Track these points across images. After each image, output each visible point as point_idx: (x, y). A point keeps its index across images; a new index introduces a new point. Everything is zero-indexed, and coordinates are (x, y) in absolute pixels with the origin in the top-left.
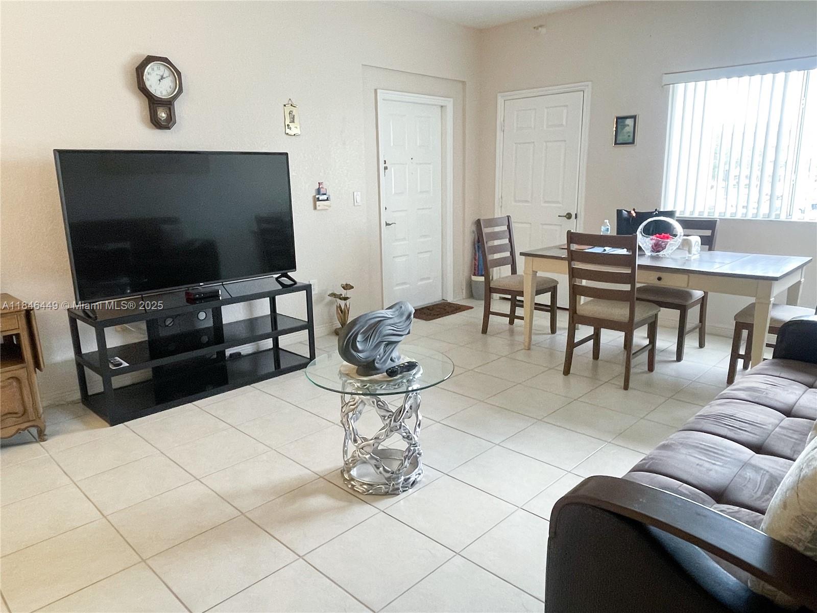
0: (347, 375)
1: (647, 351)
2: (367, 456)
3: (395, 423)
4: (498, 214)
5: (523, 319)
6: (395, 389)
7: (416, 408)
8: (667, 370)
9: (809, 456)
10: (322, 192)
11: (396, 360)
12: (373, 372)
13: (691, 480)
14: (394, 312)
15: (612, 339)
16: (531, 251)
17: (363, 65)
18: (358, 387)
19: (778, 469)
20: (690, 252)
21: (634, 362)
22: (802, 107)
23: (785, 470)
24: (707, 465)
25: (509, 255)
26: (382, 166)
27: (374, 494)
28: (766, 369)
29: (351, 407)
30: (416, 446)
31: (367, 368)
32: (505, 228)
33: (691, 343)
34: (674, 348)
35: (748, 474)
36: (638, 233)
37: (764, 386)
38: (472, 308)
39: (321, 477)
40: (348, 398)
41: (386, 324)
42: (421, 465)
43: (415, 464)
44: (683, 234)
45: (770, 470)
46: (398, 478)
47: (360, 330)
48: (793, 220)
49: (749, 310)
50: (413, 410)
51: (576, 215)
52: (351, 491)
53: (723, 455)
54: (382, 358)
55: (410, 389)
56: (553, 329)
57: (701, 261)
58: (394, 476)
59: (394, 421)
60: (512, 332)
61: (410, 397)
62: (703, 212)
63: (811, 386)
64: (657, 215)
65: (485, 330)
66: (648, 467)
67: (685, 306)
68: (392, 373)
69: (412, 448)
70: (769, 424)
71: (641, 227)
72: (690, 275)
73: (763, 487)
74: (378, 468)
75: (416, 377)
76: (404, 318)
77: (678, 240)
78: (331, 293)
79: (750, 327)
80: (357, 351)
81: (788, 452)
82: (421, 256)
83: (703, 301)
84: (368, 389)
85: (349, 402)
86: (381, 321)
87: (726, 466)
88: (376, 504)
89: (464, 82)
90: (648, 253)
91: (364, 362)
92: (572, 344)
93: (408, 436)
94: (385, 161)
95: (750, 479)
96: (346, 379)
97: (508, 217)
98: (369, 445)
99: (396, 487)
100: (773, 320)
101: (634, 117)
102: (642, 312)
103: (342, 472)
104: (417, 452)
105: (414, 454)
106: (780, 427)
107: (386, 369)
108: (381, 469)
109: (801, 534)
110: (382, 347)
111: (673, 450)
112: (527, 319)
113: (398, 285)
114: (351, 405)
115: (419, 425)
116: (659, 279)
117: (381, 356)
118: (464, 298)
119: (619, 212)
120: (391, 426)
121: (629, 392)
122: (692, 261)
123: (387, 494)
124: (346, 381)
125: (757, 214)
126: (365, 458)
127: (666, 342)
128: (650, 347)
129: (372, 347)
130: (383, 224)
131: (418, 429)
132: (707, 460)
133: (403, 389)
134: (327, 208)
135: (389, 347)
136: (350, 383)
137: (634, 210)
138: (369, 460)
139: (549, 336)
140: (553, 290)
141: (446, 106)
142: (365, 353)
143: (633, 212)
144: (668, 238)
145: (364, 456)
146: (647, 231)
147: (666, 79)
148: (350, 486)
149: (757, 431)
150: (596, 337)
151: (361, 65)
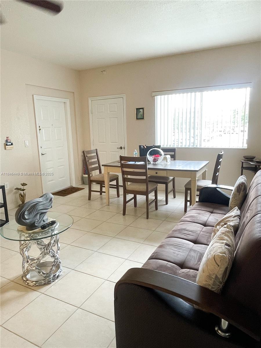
0: (22, 231)
1: (155, 202)
2: (34, 268)
3: (47, 251)
4: (93, 148)
5: (105, 193)
6: (46, 235)
7: (57, 242)
8: (163, 209)
9: (210, 249)
10: (8, 142)
11: (46, 221)
12: (35, 228)
13: (171, 260)
14: (44, 198)
15: (141, 198)
16: (106, 164)
17: (26, 84)
18: (27, 236)
19: (202, 250)
20: (167, 162)
21: (150, 207)
22: (201, 105)
23: (205, 250)
24: (177, 252)
25: (98, 165)
26: (38, 129)
27: (39, 286)
28: (196, 207)
29: (25, 246)
30: (58, 259)
31: (31, 226)
32: (95, 154)
33: (171, 196)
34: (165, 199)
35: (192, 254)
36: (147, 154)
37: (196, 215)
38: (84, 189)
39: (12, 281)
40: (22, 242)
41: (40, 205)
42: (61, 267)
43: (58, 267)
44: (164, 155)
45: (200, 251)
46: (50, 276)
47: (26, 209)
48: (202, 147)
49: (189, 183)
50: (56, 242)
51: (124, 147)
52: (27, 286)
53: (182, 247)
54: (38, 221)
55: (53, 234)
56: (118, 196)
57: (171, 165)
58: (48, 275)
59: (46, 249)
60: (101, 199)
61: (53, 237)
62: (171, 145)
63: (212, 213)
64: (154, 148)
65: (89, 199)
66: (155, 257)
67: (167, 183)
68: (43, 227)
69: (56, 261)
70: (198, 231)
71: (148, 152)
72: (167, 171)
73: (197, 259)
74: (40, 273)
75: (56, 228)
76: (49, 200)
77: (163, 157)
78: (16, 188)
79: (190, 189)
80: (26, 219)
81: (205, 242)
82: (60, 167)
83: (173, 180)
84: (32, 236)
85: (23, 244)
86: (37, 204)
87: (184, 252)
88: (39, 291)
89: (73, 92)
90: (152, 163)
91: (29, 224)
92: (125, 202)
93: (54, 256)
94: (39, 126)
95: (193, 256)
96: (21, 233)
97: (96, 149)
98: (34, 263)
99: (49, 280)
100: (198, 186)
101: (143, 109)
102: (151, 186)
103: (22, 277)
104: (58, 262)
105: (57, 263)
106: (202, 231)
107: (41, 226)
108: (41, 273)
109: (209, 282)
110: (38, 215)
111: (164, 247)
112: (107, 192)
113: (49, 181)
114: (24, 245)
115: (59, 249)
116: (156, 173)
117: (38, 220)
118: (80, 184)
119: (140, 146)
120: (45, 252)
121: (149, 220)
122: (168, 165)
123: (45, 284)
124: (21, 234)
125: (189, 145)
126: (33, 269)
127: (161, 197)
128: (155, 200)
129: (33, 217)
130: (40, 154)
131: (58, 251)
132: (177, 250)
133: (49, 235)
134: (11, 148)
135: (42, 215)
136: (23, 235)
137: (145, 145)
138: (35, 270)
139: (117, 199)
140: (117, 179)
141: (66, 103)
142: (29, 220)
143: (145, 146)
144: (158, 156)
145: (32, 268)
146: (151, 154)
147: (154, 94)
148: (26, 284)
149: (194, 234)
150: (135, 198)
151: (25, 84)
